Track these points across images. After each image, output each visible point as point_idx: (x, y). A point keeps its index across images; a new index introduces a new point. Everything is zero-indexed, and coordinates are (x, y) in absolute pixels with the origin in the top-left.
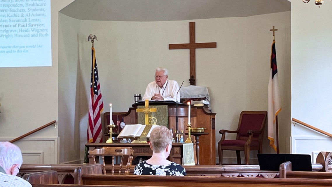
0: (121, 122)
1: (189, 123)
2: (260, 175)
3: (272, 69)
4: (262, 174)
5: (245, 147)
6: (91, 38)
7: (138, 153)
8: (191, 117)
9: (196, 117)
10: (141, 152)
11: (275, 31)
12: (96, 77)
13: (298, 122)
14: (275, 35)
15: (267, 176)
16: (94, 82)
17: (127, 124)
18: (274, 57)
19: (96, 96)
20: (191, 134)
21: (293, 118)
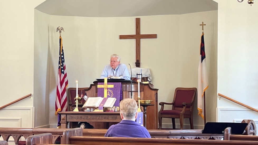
0: (84, 96)
1: (139, 97)
2: (197, 138)
3: (201, 55)
4: (199, 137)
5: (180, 116)
6: (59, 30)
7: (100, 120)
8: (140, 92)
9: (143, 92)
10: (103, 119)
11: (204, 26)
12: (63, 60)
13: (223, 96)
14: (204, 29)
15: (203, 138)
16: (62, 64)
17: (90, 97)
18: (203, 45)
19: (63, 75)
20: (141, 105)
21: (219, 94)
